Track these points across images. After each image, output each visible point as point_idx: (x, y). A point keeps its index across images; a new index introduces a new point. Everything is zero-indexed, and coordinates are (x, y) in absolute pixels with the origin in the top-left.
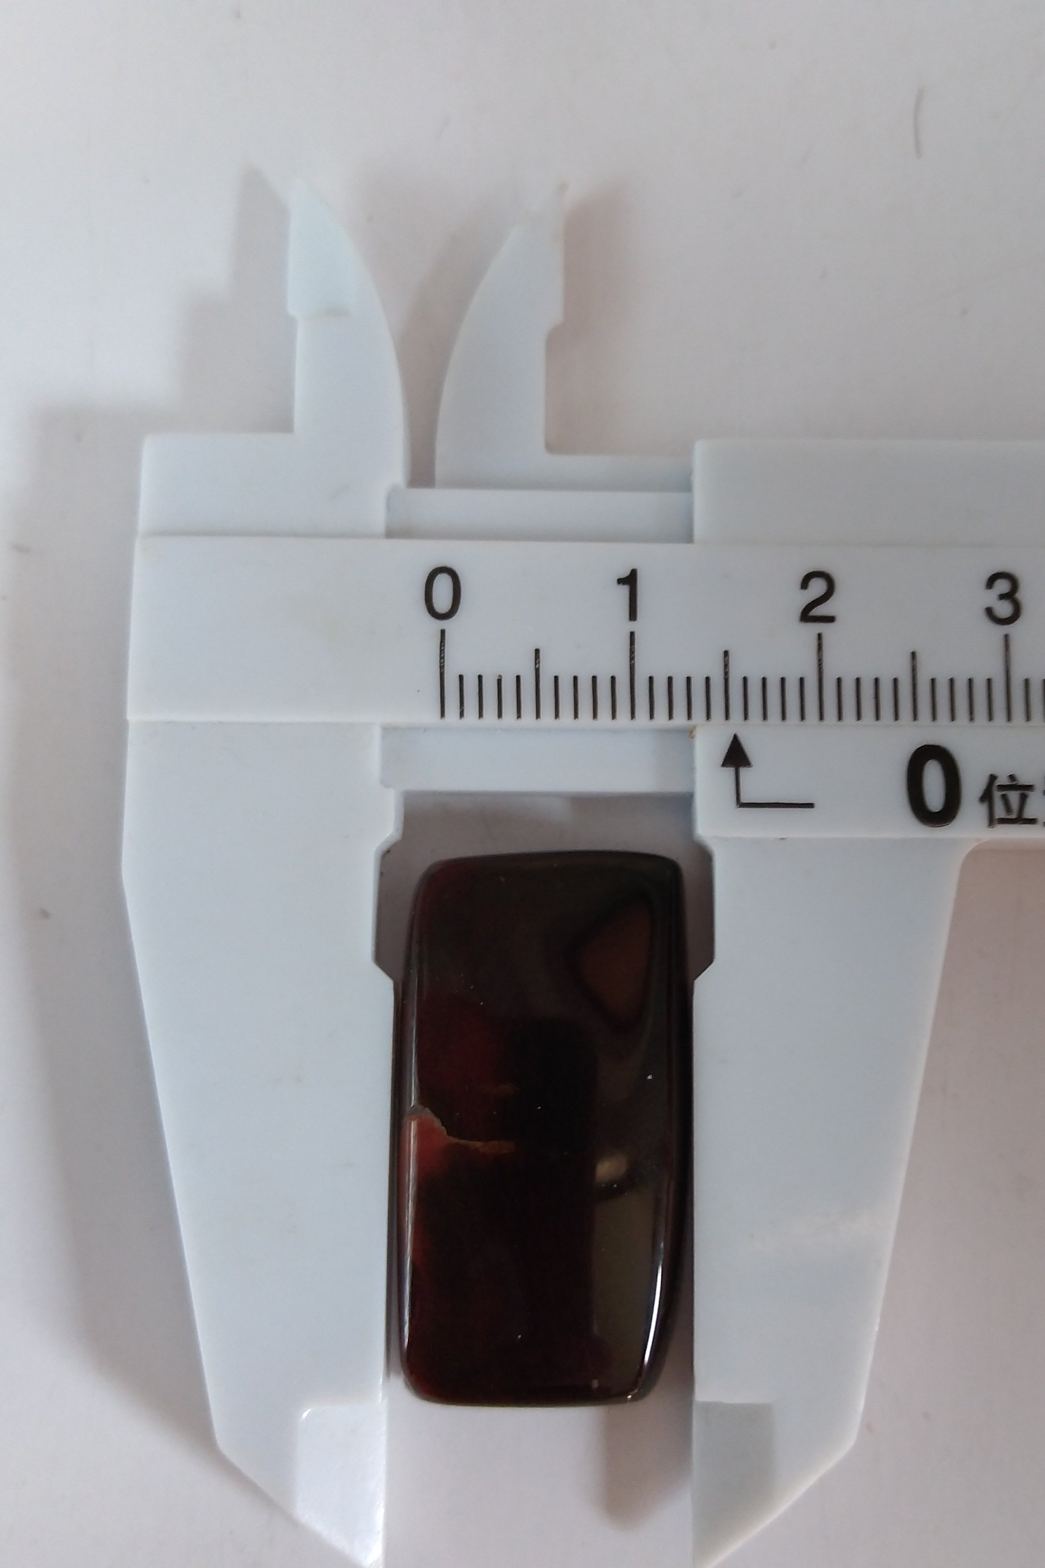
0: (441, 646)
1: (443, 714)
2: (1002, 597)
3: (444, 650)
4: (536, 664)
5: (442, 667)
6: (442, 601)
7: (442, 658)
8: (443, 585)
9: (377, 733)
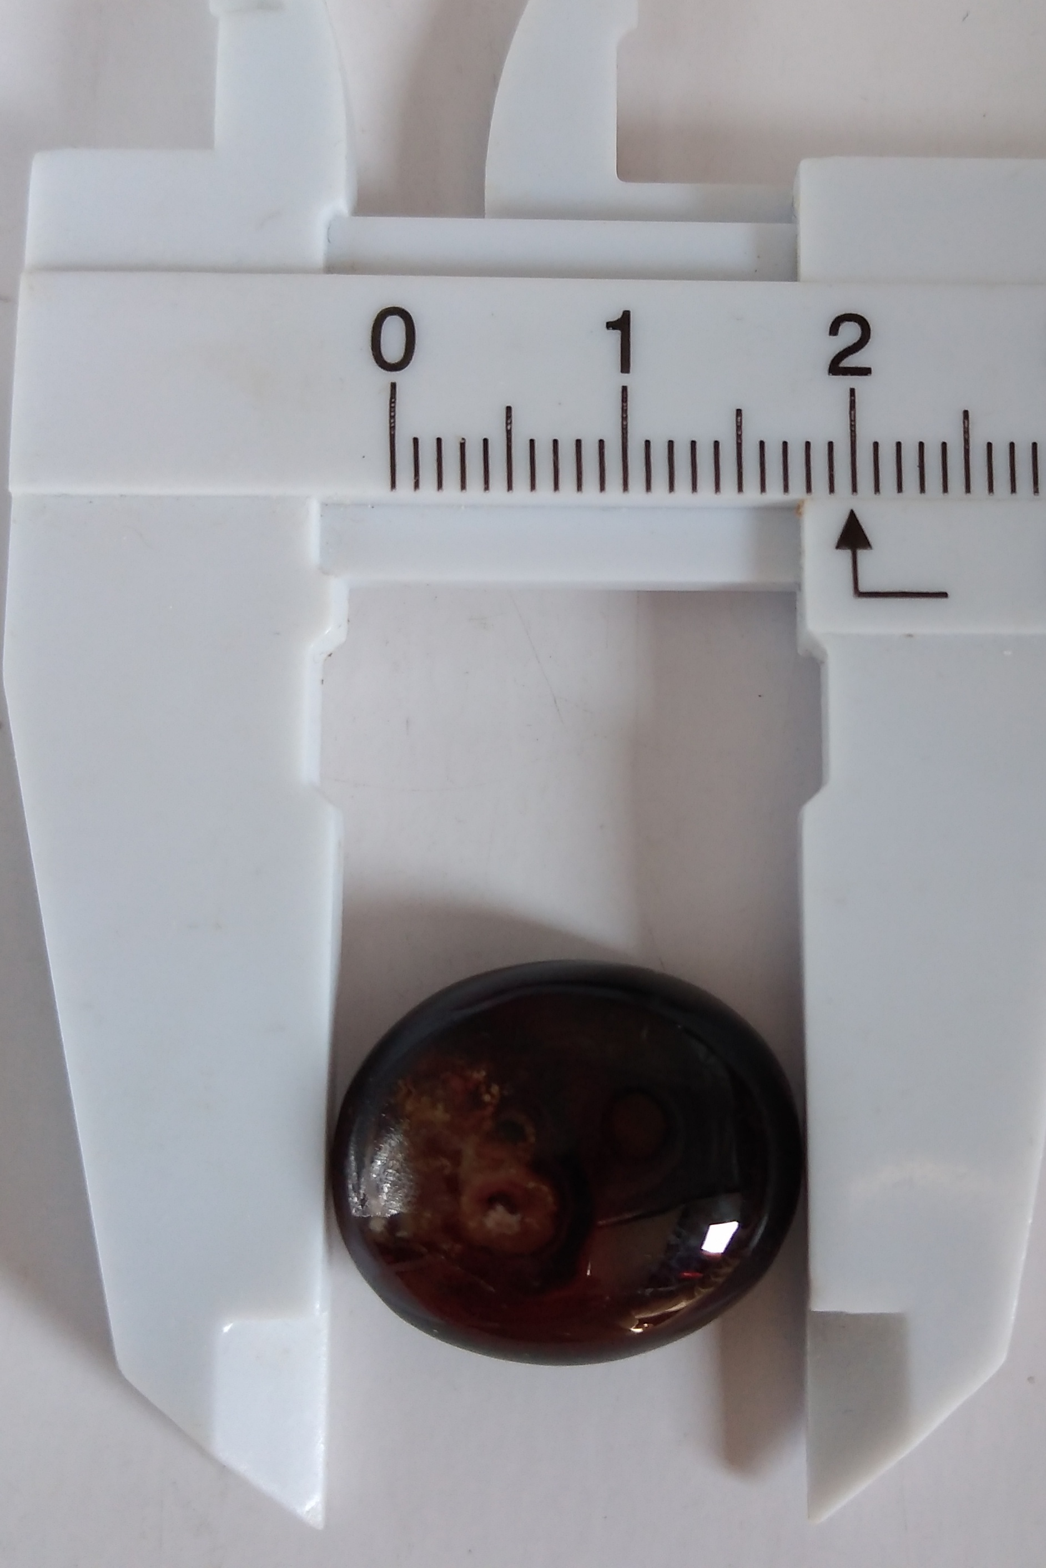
0: (391, 402)
1: (393, 485)
3: (395, 406)
4: (507, 424)
5: (392, 428)
6: (392, 349)
7: (392, 417)
8: (394, 329)
9: (314, 508)
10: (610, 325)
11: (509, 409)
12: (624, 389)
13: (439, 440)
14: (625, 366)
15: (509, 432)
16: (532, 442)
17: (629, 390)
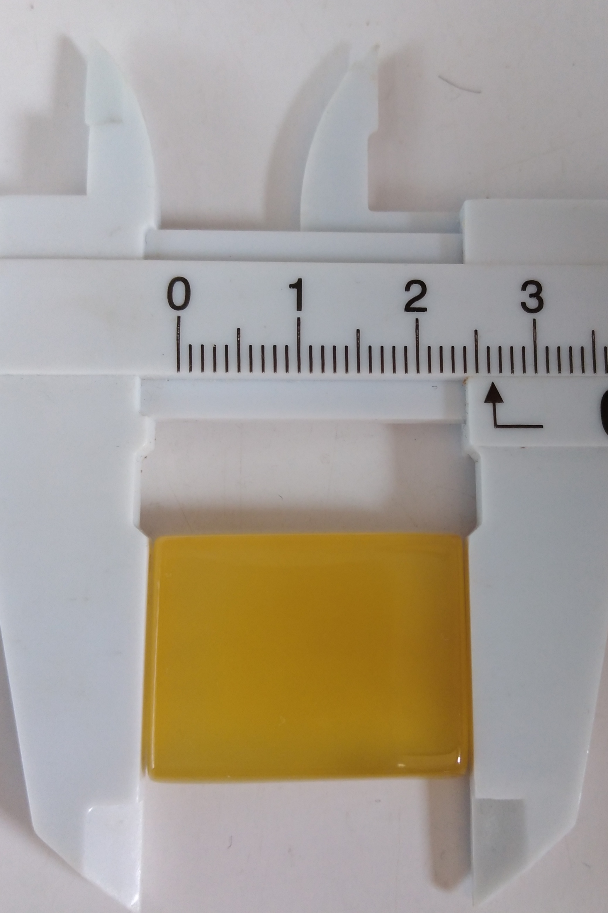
0: (178, 326)
1: (179, 369)
2: (531, 296)
3: (179, 329)
4: (238, 337)
6: (179, 299)
7: (178, 334)
8: (179, 289)
9: (137, 382)
10: (291, 286)
11: (239, 330)
12: (299, 319)
13: (202, 346)
14: (299, 307)
15: (239, 342)
16: (251, 346)
17: (302, 319)
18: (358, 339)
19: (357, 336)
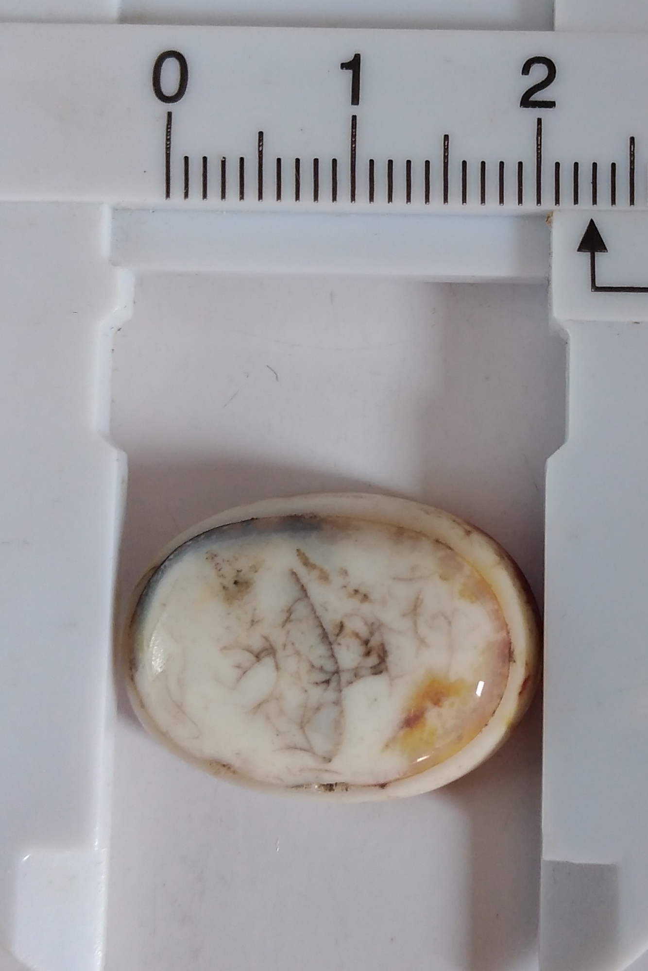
0: (168, 128)
1: (168, 194)
3: (169, 132)
4: (259, 146)
5: (168, 149)
6: (170, 85)
7: (168, 140)
8: (171, 69)
9: (107, 213)
10: (344, 66)
11: (261, 134)
12: (354, 118)
13: (205, 159)
14: (355, 99)
15: (261, 153)
16: (279, 160)
17: (358, 118)
18: (446, 150)
19: (445, 146)
